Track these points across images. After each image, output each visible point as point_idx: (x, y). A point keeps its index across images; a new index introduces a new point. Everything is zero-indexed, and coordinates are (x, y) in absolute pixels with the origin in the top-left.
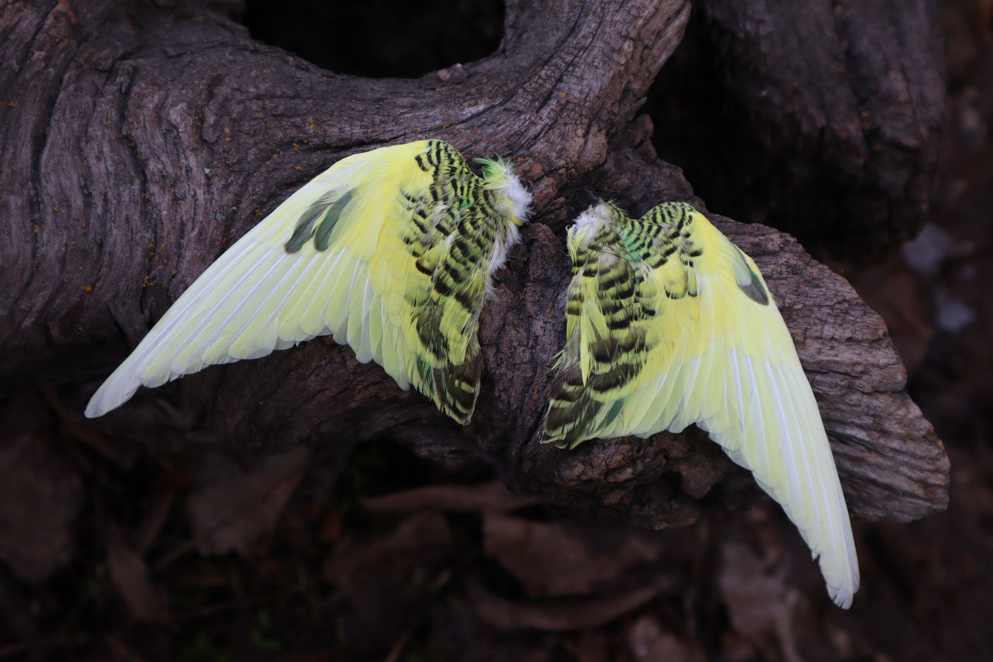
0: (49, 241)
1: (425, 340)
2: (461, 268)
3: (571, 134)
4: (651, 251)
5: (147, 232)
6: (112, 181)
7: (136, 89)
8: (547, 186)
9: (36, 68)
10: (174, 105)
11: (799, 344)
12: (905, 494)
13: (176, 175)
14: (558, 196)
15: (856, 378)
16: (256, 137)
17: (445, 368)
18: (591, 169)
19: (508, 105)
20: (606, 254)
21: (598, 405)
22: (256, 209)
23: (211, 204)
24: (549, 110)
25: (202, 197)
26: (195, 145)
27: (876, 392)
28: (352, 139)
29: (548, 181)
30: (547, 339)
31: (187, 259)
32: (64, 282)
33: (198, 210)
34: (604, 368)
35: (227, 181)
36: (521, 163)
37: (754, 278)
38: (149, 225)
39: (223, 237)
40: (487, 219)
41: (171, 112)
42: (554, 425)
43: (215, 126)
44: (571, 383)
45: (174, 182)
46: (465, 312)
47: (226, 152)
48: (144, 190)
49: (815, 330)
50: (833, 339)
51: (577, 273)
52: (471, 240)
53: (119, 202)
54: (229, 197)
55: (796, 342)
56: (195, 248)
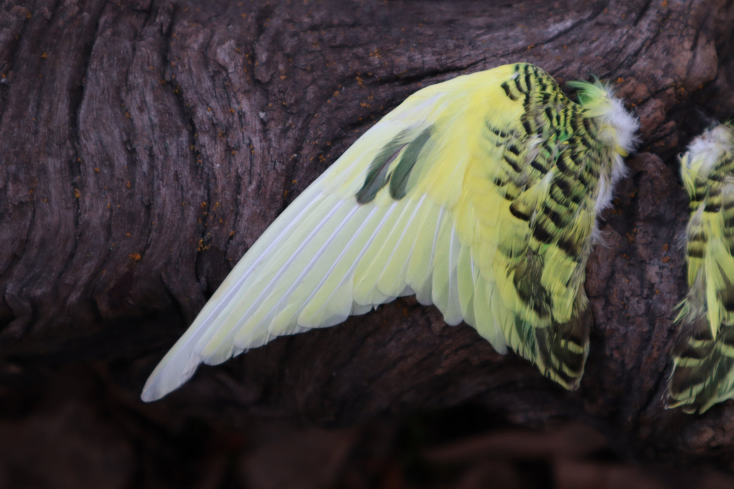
0: (92, 206)
1: (524, 296)
2: (562, 210)
3: (677, 48)
5: (199, 188)
6: (157, 133)
7: (178, 28)
8: (655, 109)
9: (69, 14)
10: (221, 43)
13: (228, 122)
14: (667, 120)
16: (314, 73)
17: (548, 328)
18: (701, 86)
19: (601, 18)
20: (730, 185)
22: (320, 154)
23: (269, 152)
24: (648, 21)
25: (258, 145)
26: (247, 87)
28: (423, 68)
29: (655, 103)
30: (665, 287)
31: (246, 217)
32: (110, 250)
33: (255, 161)
35: (285, 125)
36: (622, 85)
38: (200, 181)
39: (284, 189)
40: (590, 151)
41: (219, 51)
42: (682, 386)
43: (268, 63)
44: (698, 338)
45: (226, 130)
46: (569, 261)
47: (282, 92)
48: (193, 141)
51: (697, 209)
52: (573, 177)
53: (166, 157)
54: (288, 143)
56: (254, 204)
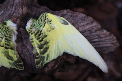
2: (8, 43)
3: (19, 10)
4: (42, 25)
11: (78, 29)
12: (110, 47)
14: (21, 22)
15: (91, 30)
17: (14, 62)
18: (26, 14)
19: (7, 9)
20: (34, 29)
21: (44, 57)
24: (14, 7)
27: (96, 31)
29: (18, 20)
30: (30, 49)
34: (42, 50)
36: (12, 19)
37: (64, 21)
40: (9, 32)
42: (38, 64)
46: (13, 51)
49: (80, 25)
50: (84, 25)
51: (30, 35)
52: (8, 37)
55: (77, 29)
